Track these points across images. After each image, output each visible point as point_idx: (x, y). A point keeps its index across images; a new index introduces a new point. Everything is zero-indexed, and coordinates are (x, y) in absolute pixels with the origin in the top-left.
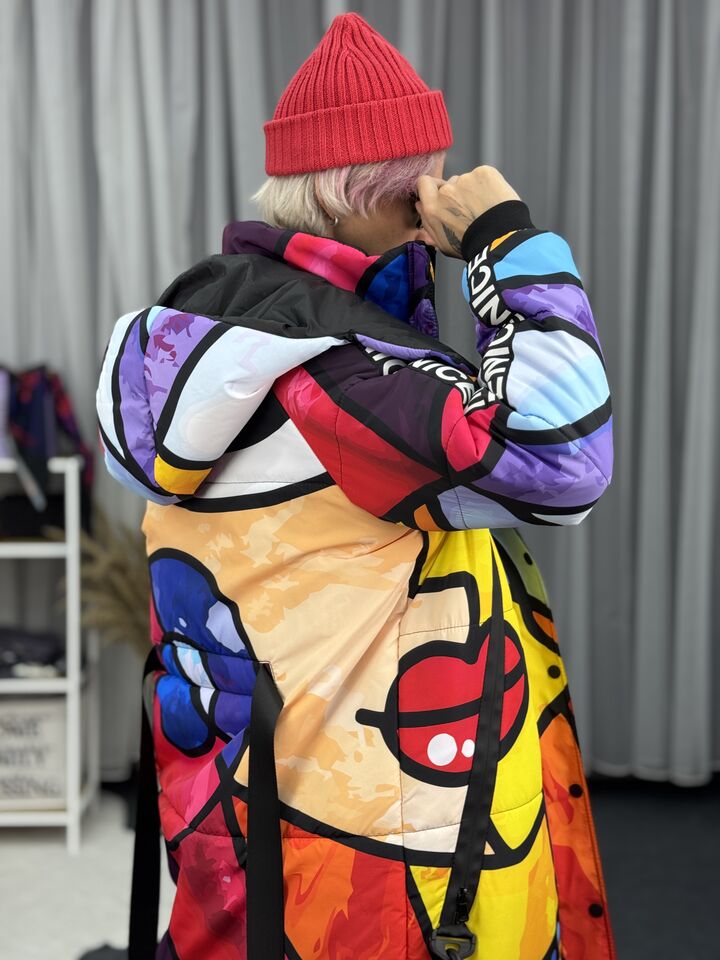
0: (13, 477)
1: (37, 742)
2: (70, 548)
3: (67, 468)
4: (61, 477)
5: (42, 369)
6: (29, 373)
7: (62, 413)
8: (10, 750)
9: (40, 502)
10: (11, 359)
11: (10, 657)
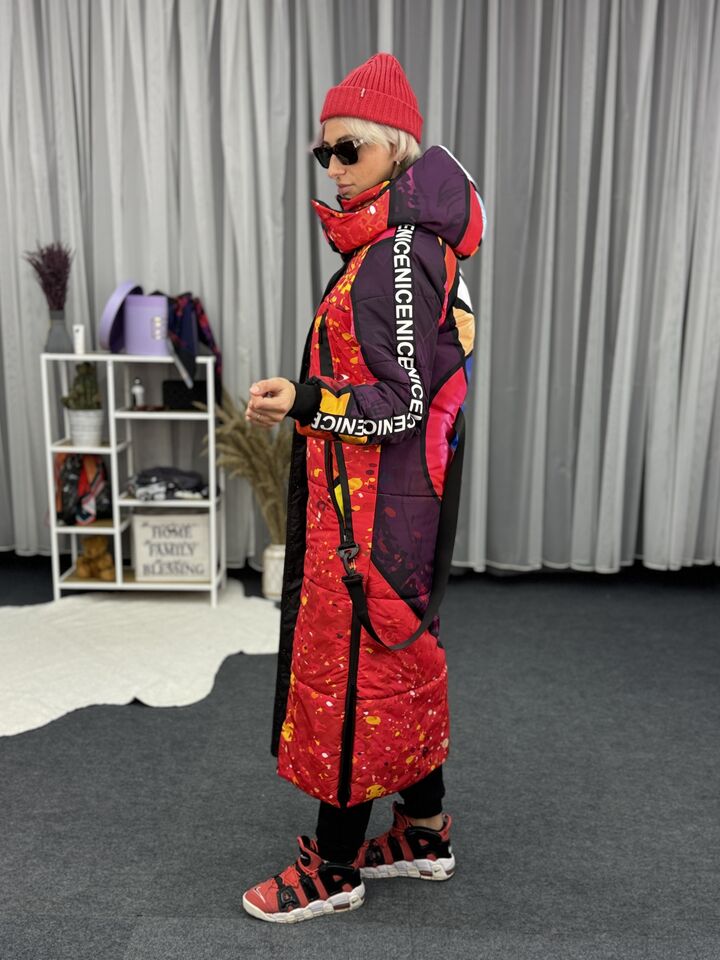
0: (171, 366)
1: (189, 541)
2: (210, 415)
3: (208, 361)
4: (204, 366)
5: (188, 295)
6: (181, 297)
7: (203, 325)
8: (172, 545)
9: (190, 384)
10: (166, 290)
11: (171, 486)
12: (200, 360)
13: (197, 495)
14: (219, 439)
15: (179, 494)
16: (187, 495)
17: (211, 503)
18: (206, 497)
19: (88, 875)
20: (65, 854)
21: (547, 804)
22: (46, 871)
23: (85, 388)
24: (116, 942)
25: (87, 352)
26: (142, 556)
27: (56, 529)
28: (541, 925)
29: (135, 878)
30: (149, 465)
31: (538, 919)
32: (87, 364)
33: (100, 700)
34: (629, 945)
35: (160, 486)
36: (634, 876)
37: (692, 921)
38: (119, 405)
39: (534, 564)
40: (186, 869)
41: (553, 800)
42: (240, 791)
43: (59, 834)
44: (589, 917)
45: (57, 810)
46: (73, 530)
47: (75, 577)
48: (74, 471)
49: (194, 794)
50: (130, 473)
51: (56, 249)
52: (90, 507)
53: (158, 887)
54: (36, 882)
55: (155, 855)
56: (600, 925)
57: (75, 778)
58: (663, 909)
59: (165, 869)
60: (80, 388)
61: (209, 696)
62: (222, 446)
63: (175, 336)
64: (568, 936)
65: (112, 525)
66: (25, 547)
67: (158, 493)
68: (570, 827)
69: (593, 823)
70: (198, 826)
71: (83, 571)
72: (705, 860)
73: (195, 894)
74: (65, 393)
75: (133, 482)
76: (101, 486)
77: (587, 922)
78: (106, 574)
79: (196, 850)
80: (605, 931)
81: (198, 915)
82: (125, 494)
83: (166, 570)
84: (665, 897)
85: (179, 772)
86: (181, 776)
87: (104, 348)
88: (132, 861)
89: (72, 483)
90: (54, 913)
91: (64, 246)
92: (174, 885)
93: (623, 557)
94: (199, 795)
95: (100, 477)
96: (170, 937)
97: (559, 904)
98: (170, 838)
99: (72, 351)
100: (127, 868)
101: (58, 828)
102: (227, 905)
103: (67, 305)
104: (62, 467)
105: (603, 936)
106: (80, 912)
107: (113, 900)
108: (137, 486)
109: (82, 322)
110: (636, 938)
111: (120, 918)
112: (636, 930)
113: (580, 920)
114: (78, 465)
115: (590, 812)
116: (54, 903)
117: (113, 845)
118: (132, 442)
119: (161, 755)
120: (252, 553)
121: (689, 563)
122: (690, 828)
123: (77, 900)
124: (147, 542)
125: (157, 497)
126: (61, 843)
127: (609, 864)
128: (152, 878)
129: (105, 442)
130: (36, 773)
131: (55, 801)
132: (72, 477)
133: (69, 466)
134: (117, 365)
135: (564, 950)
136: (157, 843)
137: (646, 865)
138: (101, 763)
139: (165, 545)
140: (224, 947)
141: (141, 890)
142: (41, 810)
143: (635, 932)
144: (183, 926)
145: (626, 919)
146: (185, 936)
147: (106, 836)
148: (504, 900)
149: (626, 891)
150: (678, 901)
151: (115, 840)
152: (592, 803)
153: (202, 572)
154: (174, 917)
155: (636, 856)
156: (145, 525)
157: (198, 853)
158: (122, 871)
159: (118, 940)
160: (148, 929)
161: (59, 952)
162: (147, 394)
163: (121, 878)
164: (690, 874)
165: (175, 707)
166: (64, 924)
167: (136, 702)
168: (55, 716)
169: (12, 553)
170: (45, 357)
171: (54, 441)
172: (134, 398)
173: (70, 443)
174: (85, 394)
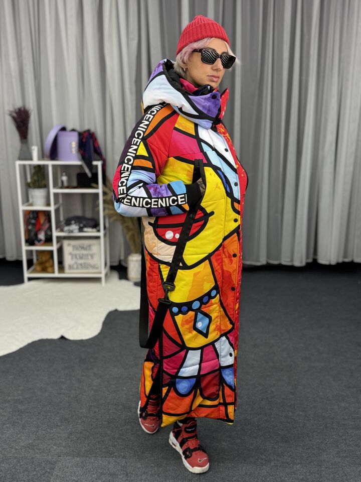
0: (81, 166)
1: (91, 252)
2: (100, 190)
3: (98, 164)
4: (97, 166)
5: (89, 131)
6: (85, 132)
7: (96, 145)
8: (83, 255)
9: (89, 175)
10: (78, 128)
11: (82, 225)
12: (95, 163)
13: (94, 230)
14: (105, 202)
15: (85, 229)
16: (89, 230)
17: (101, 234)
18: (99, 231)
19: (35, 434)
20: (23, 421)
21: (269, 392)
22: (14, 431)
23: (38, 178)
24: (47, 471)
25: (39, 159)
26: (68, 260)
27: (25, 248)
28: (266, 461)
29: (58, 435)
30: (71, 215)
31: (264, 457)
32: (39, 166)
33: (44, 337)
34: (311, 471)
35: (76, 225)
36: (314, 432)
37: (344, 457)
38: (55, 186)
39: (263, 261)
40: (84, 430)
41: (273, 390)
42: (113, 386)
43: (21, 410)
44: (290, 455)
45: (20, 397)
46: (34, 248)
47: (35, 271)
48: (34, 218)
49: (90, 388)
50: (62, 219)
51: (22, 109)
52: (42, 236)
53: (70, 440)
54: (8, 438)
55: (69, 422)
56: (297, 460)
57: (30, 379)
58: (329, 451)
59: (73, 430)
60: (35, 178)
61: (99, 334)
62: (106, 206)
63: (82, 151)
64: (280, 466)
65: (52, 245)
66: (10, 256)
67: (75, 229)
68: (281, 404)
69: (293, 402)
70: (91, 406)
71: (39, 268)
72: (351, 423)
73: (88, 444)
74: (29, 180)
75: (63, 223)
76: (47, 226)
77: (290, 458)
78: (50, 270)
79: (90, 420)
80: (299, 464)
81: (89, 456)
82: (59, 230)
83: (79, 267)
84: (330, 444)
85: (83, 376)
86: (83, 378)
87: (47, 157)
88: (57, 426)
89: (33, 225)
90: (16, 455)
91: (27, 107)
92: (78, 439)
93: (307, 257)
94: (92, 389)
95: (47, 221)
96: (75, 469)
97: (275, 448)
98: (77, 413)
99: (31, 159)
100: (54, 430)
101: (20, 407)
102: (104, 450)
103: (29, 137)
104: (28, 217)
105: (298, 467)
106: (29, 455)
107: (47, 447)
108: (65, 225)
109: (37, 145)
110: (315, 467)
111: (50, 457)
112: (315, 463)
113: (285, 457)
114: (35, 215)
115: (292, 396)
116: (16, 449)
117: (48, 417)
118: (63, 204)
119: (74, 367)
120: (122, 258)
121: (340, 260)
122: (343, 404)
123: (29, 447)
124: (70, 254)
125: (75, 231)
126: (21, 415)
127: (301, 425)
128: (67, 435)
129: (48, 204)
130: (11, 377)
131: (19, 392)
132: (33, 221)
133: (31, 216)
134: (54, 166)
135: (278, 475)
136: (70, 416)
137: (320, 426)
138: (44, 371)
139: (79, 255)
140: (102, 474)
141: (61, 442)
142: (12, 398)
143: (314, 464)
144: (82, 463)
145: (310, 456)
146: (83, 468)
147: (44, 411)
148: (247, 446)
149: (310, 440)
150: (337, 446)
151: (49, 414)
152: (292, 391)
153: (97, 268)
154: (77, 457)
155: (315, 420)
156: (69, 245)
157: (91, 421)
158: (52, 431)
159: (48, 470)
160: (64, 464)
161: (18, 477)
162: (69, 180)
163: (51, 435)
164: (343, 431)
165: (82, 340)
166: (21, 461)
167: (62, 337)
168: (22, 346)
169: (4, 259)
170: (18, 163)
171: (23, 203)
172: (62, 182)
173: (31, 205)
174: (38, 181)
